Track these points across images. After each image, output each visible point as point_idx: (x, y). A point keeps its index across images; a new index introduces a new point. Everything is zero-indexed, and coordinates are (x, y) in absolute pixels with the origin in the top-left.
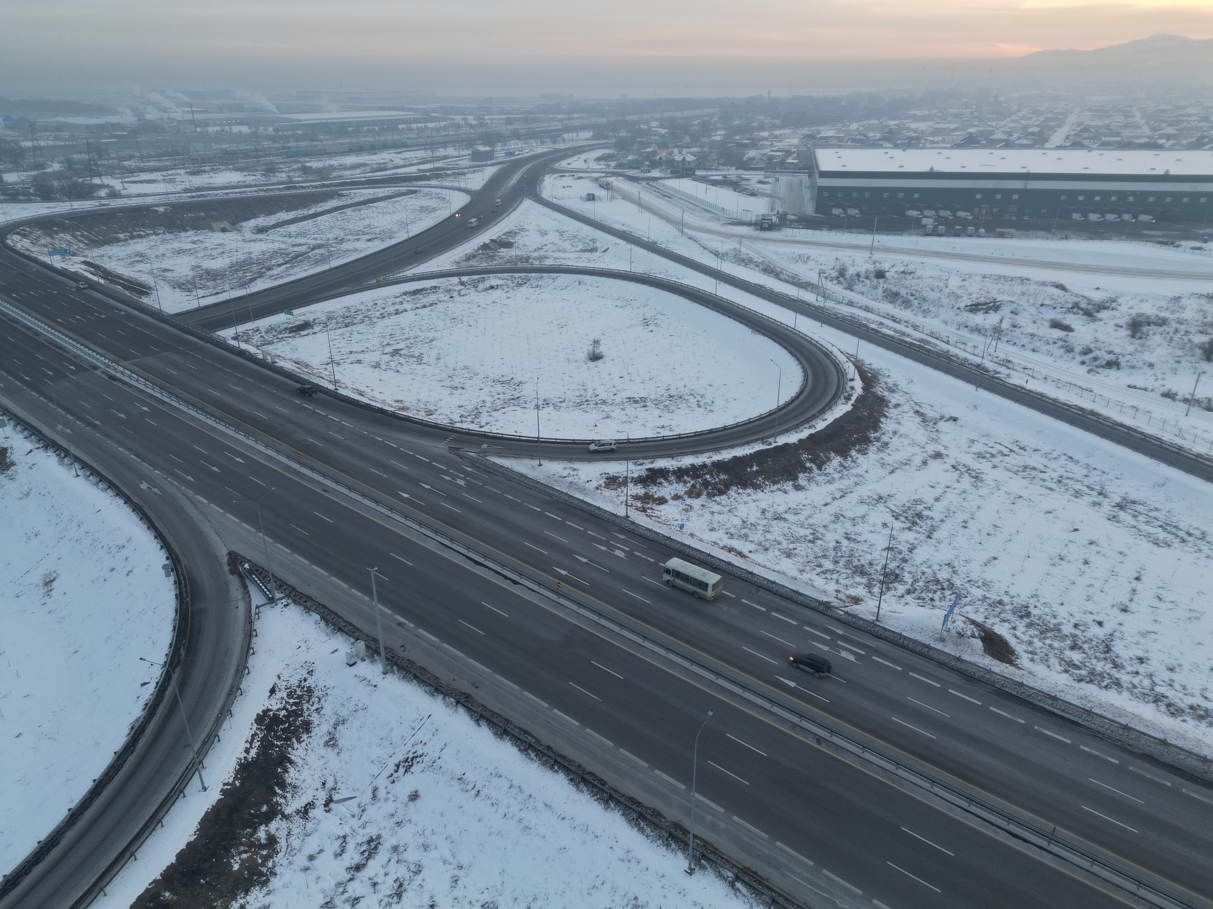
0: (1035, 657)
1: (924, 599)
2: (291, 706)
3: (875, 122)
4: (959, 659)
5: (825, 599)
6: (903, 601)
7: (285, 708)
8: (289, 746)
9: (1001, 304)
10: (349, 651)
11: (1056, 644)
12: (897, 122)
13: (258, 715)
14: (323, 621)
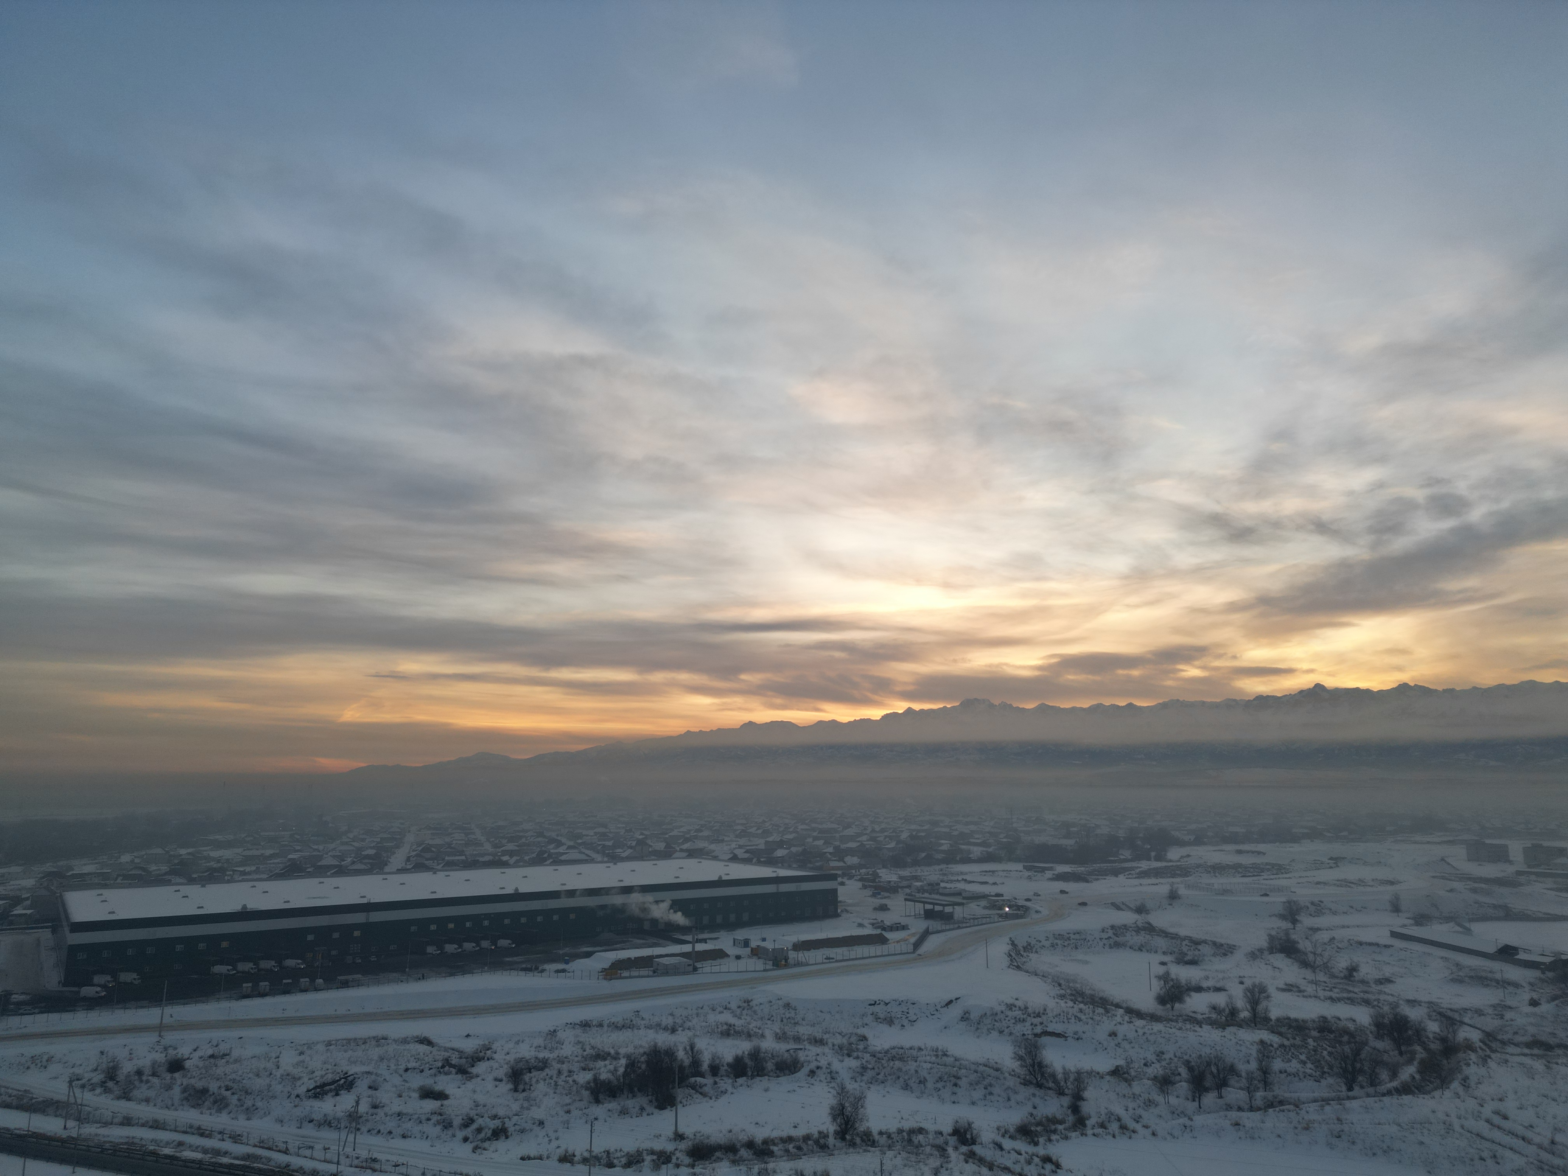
3: (159, 851)
9: (355, 1078)
12: (190, 850)
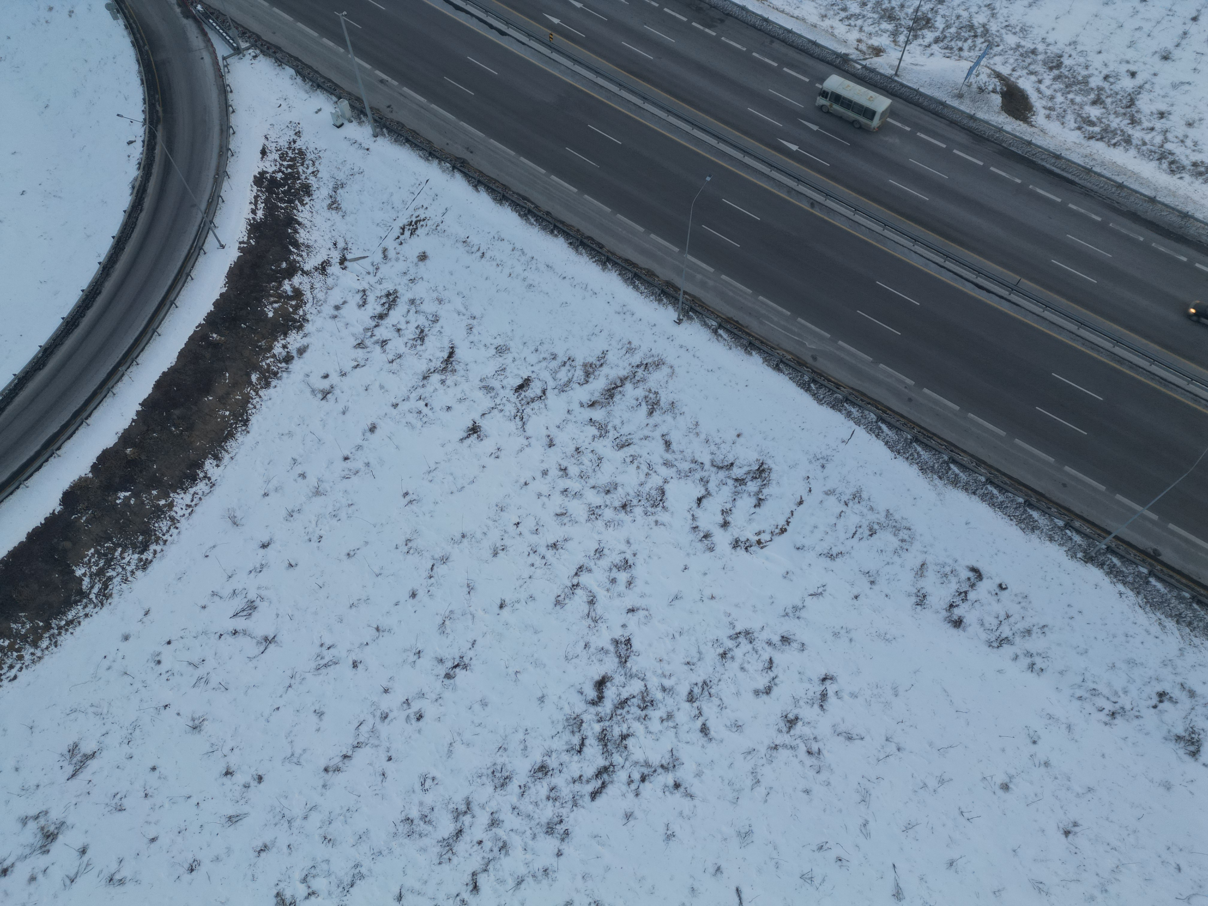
0: (1052, 113)
1: (952, 49)
2: (287, 168)
4: (972, 117)
5: (842, 50)
6: (929, 51)
7: (280, 171)
8: (294, 208)
10: (334, 111)
11: (1078, 99)
13: (255, 177)
14: (299, 76)
